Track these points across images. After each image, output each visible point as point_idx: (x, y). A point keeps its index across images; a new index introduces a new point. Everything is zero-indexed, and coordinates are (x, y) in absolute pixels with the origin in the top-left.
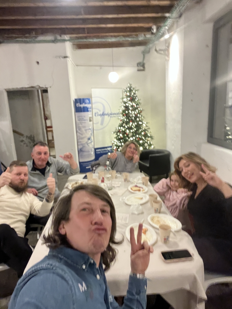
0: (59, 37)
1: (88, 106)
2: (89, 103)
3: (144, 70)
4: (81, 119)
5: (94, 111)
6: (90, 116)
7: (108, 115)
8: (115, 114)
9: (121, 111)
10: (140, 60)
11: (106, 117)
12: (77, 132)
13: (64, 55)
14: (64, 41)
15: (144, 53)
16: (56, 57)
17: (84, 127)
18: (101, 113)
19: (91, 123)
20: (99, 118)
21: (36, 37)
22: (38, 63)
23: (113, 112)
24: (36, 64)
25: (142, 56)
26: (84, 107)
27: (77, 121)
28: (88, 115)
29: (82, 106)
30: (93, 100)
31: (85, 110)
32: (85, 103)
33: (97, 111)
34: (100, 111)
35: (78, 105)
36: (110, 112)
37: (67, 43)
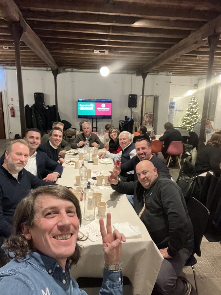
0: (169, 74)
3: (197, 88)
4: (171, 112)
7: (178, 110)
8: (181, 110)
9: (187, 109)
10: (196, 83)
11: (177, 112)
12: (169, 118)
13: (170, 82)
14: (171, 75)
15: (199, 80)
21: (158, 73)
22: (157, 84)
24: (156, 85)
25: (197, 81)
27: (170, 113)
31: (173, 107)
32: (174, 104)
35: (171, 105)
37: (172, 76)
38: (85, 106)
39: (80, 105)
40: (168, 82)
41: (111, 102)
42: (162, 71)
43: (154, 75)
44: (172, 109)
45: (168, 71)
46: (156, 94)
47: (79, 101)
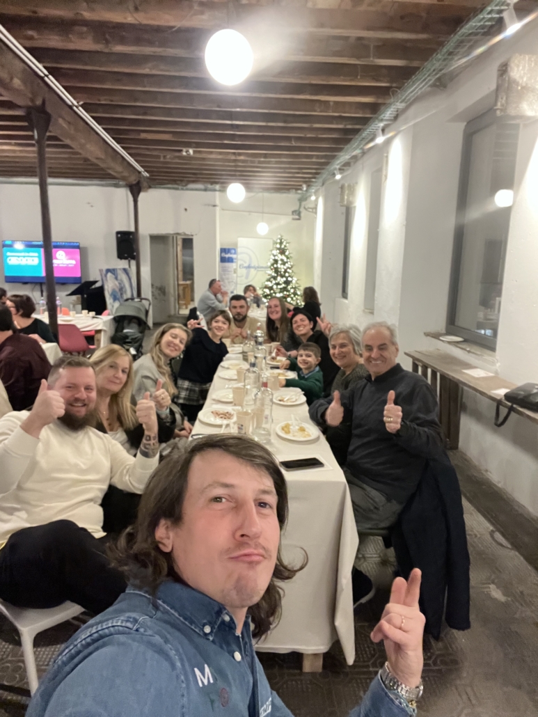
0: (209, 186)
1: (234, 256)
2: (235, 253)
3: (299, 219)
4: (224, 270)
5: (239, 262)
6: (235, 267)
7: (255, 268)
9: (269, 264)
10: (296, 208)
13: (214, 204)
14: (215, 190)
16: (205, 205)
17: (228, 279)
18: (246, 265)
19: (235, 275)
20: (244, 271)
21: (186, 185)
22: (186, 210)
23: (261, 265)
24: (184, 211)
25: (298, 203)
26: (229, 258)
27: (221, 271)
28: (233, 266)
29: (227, 256)
30: (239, 250)
31: (230, 260)
32: (231, 254)
33: (242, 262)
34: (245, 262)
35: (223, 255)
36: (257, 265)
37: (217, 193)
38: (19, 257)
39: (8, 254)
40: (209, 205)
41: (78, 247)
42: (193, 182)
43: (177, 189)
44: (227, 264)
45: (207, 182)
46: (186, 229)
47: (4, 246)
